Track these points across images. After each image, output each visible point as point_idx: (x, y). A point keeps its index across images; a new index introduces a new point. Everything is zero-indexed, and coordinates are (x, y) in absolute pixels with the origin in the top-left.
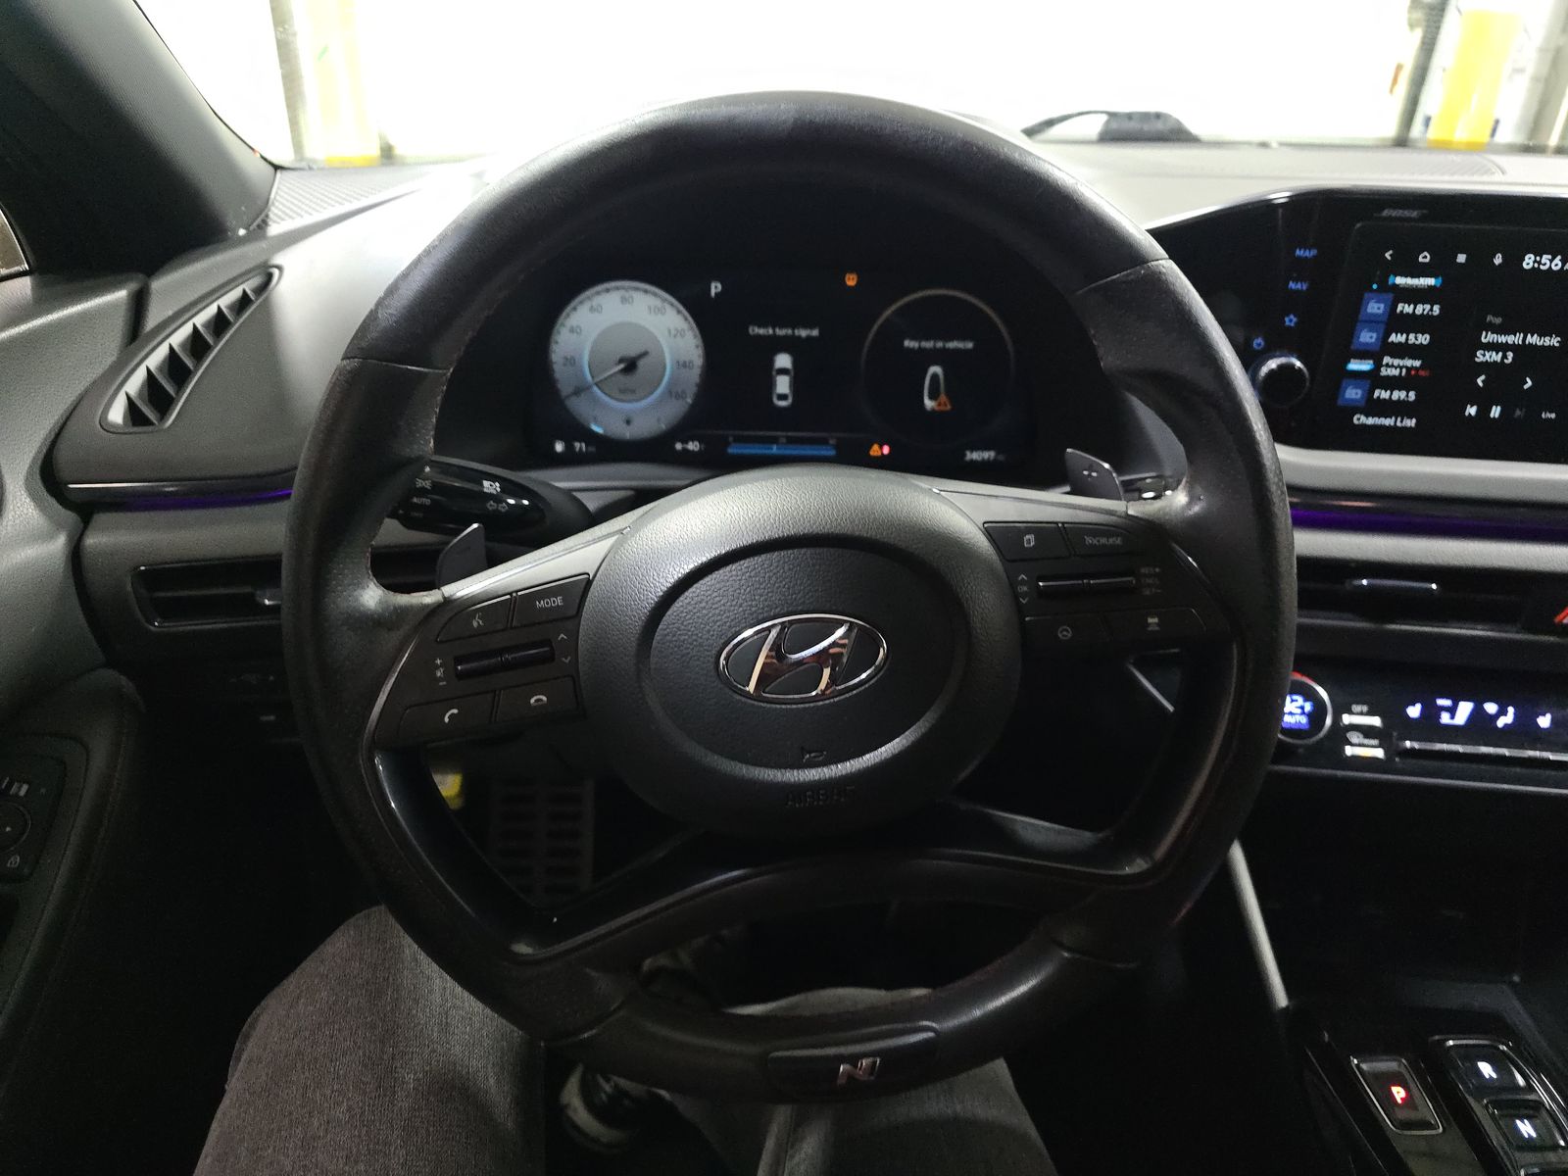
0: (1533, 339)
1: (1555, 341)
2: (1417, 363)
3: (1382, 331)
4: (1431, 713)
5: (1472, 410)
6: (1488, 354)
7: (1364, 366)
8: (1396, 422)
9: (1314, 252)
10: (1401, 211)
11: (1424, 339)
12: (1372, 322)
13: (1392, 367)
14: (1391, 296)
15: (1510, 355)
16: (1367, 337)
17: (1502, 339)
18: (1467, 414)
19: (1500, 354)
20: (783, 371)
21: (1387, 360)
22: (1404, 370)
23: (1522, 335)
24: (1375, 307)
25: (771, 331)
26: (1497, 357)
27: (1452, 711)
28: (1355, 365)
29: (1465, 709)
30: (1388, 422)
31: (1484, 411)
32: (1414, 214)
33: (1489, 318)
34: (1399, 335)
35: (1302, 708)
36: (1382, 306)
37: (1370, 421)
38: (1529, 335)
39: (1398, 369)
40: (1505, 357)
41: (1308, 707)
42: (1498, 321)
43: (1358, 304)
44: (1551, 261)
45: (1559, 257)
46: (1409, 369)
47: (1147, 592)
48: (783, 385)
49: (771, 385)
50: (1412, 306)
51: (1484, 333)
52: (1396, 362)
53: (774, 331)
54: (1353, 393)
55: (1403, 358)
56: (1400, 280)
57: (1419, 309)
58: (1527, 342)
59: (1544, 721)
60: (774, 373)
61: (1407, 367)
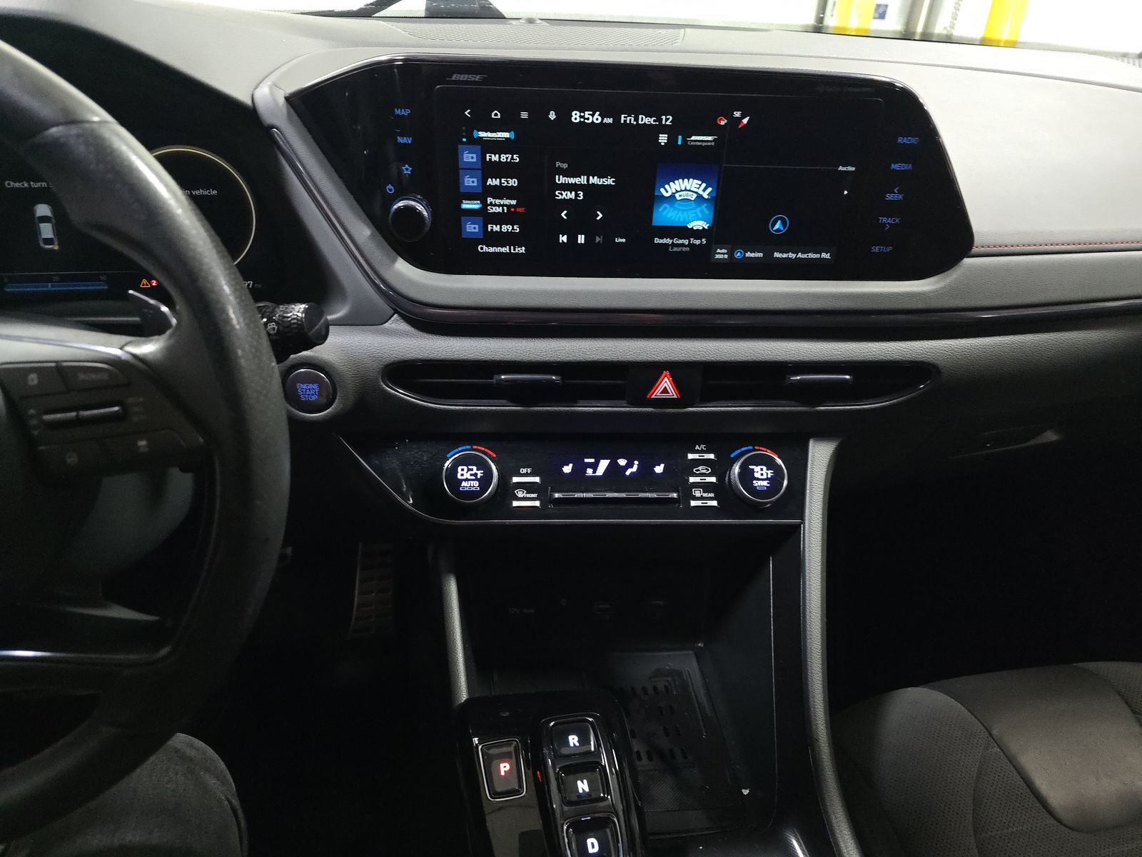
0: (594, 180)
1: (610, 181)
2: (514, 202)
3: (480, 176)
4: (580, 469)
5: (564, 239)
6: (564, 193)
7: (475, 205)
8: (510, 250)
9: (408, 111)
10: (466, 76)
11: (513, 182)
12: (470, 169)
13: (497, 206)
14: (479, 148)
15: (581, 194)
16: (470, 182)
17: (572, 181)
18: (561, 241)
19: (573, 193)
20: (45, 219)
21: (490, 200)
22: (505, 208)
23: (586, 177)
24: (469, 157)
25: (26, 185)
26: (571, 195)
27: (595, 466)
28: (466, 205)
29: (604, 464)
30: (505, 250)
31: (572, 239)
32: (477, 78)
33: (558, 164)
34: (494, 180)
35: (475, 475)
36: (474, 156)
37: (492, 250)
38: (591, 177)
39: (501, 208)
40: (577, 195)
41: (480, 474)
42: (565, 166)
43: (455, 157)
44: (593, 115)
45: (598, 113)
46: (509, 207)
47: (135, 419)
48: (47, 231)
49: (36, 232)
50: (497, 156)
51: (557, 177)
52: (498, 201)
53: (29, 185)
54: (472, 228)
55: (502, 199)
56: (482, 134)
57: (504, 158)
58: (590, 183)
59: (659, 469)
60: (36, 221)
61: (506, 205)
